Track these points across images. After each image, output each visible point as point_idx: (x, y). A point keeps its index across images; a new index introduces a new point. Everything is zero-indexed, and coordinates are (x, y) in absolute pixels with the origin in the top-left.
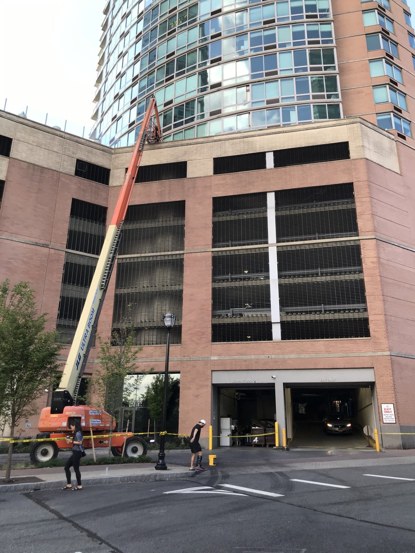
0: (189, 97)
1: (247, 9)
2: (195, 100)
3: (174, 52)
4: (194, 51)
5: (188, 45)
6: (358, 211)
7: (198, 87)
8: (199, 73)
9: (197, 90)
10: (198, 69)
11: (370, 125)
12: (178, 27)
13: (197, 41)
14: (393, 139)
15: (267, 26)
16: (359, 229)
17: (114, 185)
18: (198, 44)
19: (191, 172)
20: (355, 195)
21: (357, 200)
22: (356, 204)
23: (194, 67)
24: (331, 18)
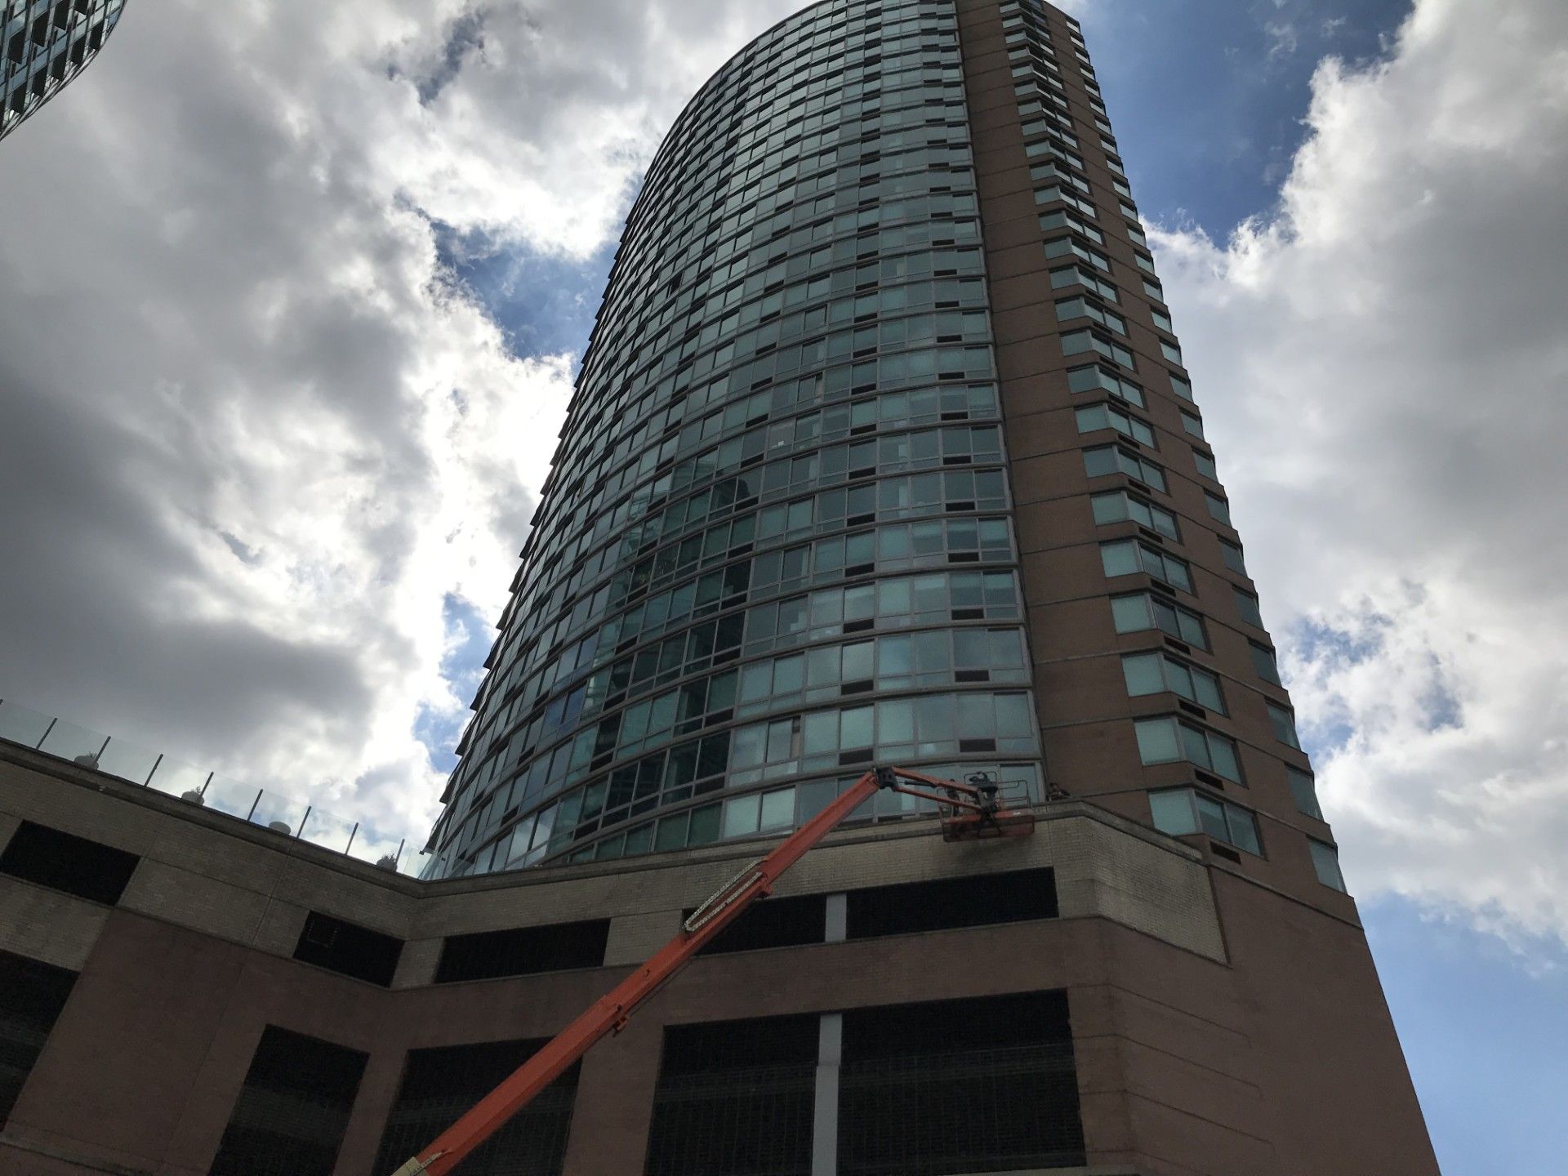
0: (652, 745)
1: (811, 545)
2: (664, 754)
3: (635, 639)
4: (681, 635)
5: (668, 623)
6: (1082, 1080)
7: (676, 721)
8: (683, 687)
9: (673, 728)
10: (682, 678)
11: (1118, 821)
12: (653, 584)
13: (688, 615)
14: (1197, 861)
15: (854, 578)
16: (1087, 1141)
17: (405, 985)
18: (690, 621)
19: (616, 952)
20: (1074, 1028)
21: (1079, 1044)
22: (1077, 1055)
23: (676, 674)
24: (1014, 559)
